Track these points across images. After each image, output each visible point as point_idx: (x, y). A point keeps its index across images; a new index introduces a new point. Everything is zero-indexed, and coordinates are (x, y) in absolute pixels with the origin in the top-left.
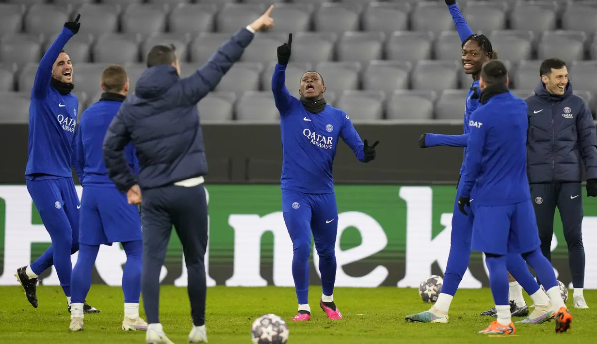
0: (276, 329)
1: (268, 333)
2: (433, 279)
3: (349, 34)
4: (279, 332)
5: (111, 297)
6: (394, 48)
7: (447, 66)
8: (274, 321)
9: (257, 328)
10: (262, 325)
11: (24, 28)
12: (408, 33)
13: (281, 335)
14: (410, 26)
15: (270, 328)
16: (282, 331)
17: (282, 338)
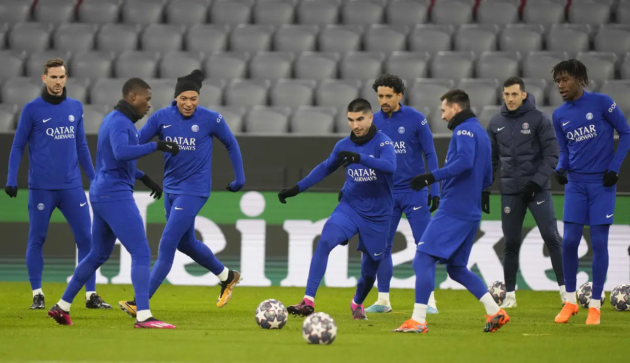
0: (325, 326)
1: (318, 330)
3: (396, 53)
4: (328, 329)
5: (174, 295)
6: (438, 67)
7: (487, 84)
8: (323, 319)
9: (308, 325)
10: (312, 322)
11: (96, 46)
12: (450, 53)
13: (330, 331)
14: (453, 47)
15: (320, 324)
16: (331, 328)
17: (331, 334)
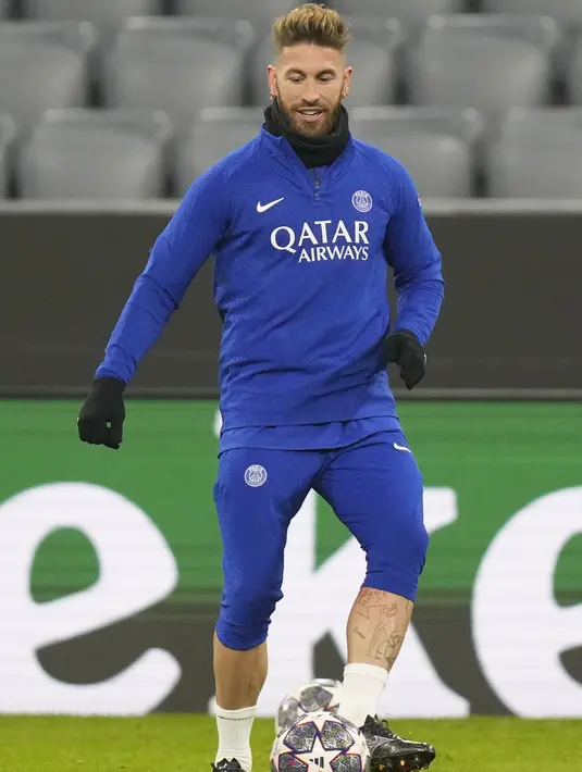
2: (319, 689)
